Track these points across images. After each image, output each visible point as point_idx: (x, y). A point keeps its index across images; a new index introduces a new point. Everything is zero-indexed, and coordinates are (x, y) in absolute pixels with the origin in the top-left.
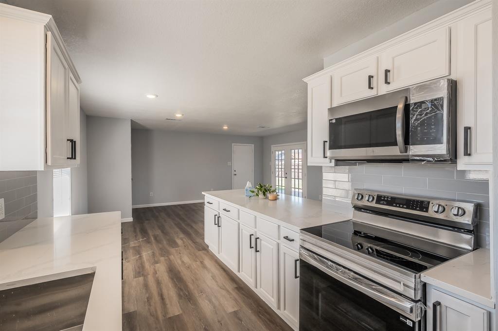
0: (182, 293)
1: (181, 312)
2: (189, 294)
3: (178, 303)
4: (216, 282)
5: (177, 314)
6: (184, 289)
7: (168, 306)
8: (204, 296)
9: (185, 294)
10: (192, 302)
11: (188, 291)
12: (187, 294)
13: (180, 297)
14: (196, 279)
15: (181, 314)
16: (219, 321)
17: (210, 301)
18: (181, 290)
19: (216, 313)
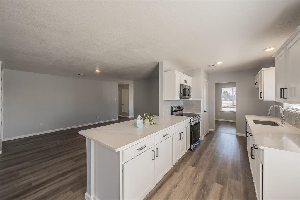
0: (205, 193)
1: (214, 183)
2: (201, 189)
3: (212, 189)
4: (179, 182)
5: (217, 184)
6: (201, 195)
7: (219, 192)
8: (195, 181)
9: (204, 191)
10: (205, 183)
11: (201, 190)
12: (202, 190)
13: (208, 192)
14: (186, 194)
15: (215, 182)
16: (202, 168)
17: (196, 176)
18: (203, 195)
19: (200, 171)
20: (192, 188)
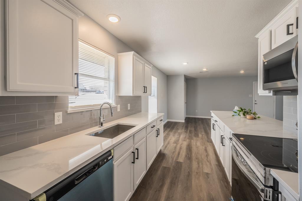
0: (187, 156)
1: (183, 162)
3: (184, 158)
5: (181, 161)
7: (179, 157)
8: (197, 160)
9: (189, 156)
14: (198, 153)
16: (197, 173)
17: (198, 164)
18: (188, 154)
19: (198, 169)
20: (197, 156)
